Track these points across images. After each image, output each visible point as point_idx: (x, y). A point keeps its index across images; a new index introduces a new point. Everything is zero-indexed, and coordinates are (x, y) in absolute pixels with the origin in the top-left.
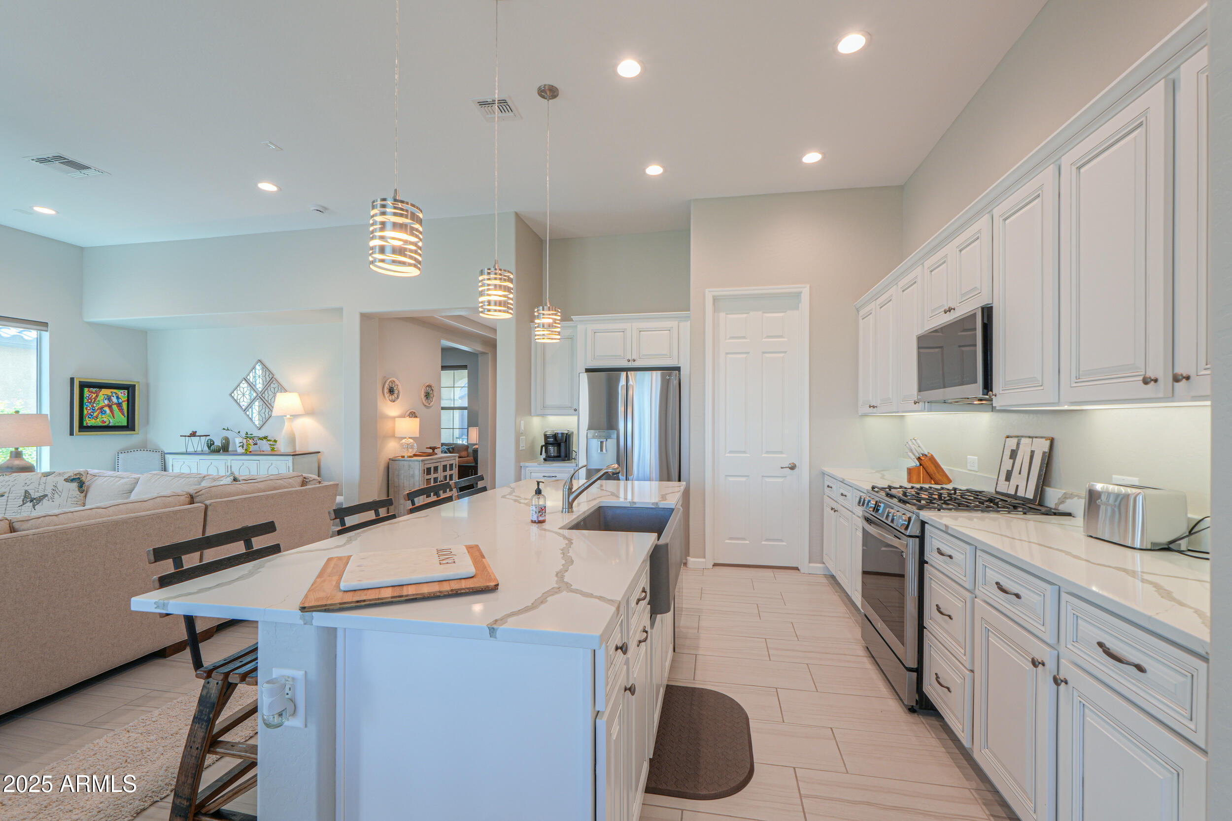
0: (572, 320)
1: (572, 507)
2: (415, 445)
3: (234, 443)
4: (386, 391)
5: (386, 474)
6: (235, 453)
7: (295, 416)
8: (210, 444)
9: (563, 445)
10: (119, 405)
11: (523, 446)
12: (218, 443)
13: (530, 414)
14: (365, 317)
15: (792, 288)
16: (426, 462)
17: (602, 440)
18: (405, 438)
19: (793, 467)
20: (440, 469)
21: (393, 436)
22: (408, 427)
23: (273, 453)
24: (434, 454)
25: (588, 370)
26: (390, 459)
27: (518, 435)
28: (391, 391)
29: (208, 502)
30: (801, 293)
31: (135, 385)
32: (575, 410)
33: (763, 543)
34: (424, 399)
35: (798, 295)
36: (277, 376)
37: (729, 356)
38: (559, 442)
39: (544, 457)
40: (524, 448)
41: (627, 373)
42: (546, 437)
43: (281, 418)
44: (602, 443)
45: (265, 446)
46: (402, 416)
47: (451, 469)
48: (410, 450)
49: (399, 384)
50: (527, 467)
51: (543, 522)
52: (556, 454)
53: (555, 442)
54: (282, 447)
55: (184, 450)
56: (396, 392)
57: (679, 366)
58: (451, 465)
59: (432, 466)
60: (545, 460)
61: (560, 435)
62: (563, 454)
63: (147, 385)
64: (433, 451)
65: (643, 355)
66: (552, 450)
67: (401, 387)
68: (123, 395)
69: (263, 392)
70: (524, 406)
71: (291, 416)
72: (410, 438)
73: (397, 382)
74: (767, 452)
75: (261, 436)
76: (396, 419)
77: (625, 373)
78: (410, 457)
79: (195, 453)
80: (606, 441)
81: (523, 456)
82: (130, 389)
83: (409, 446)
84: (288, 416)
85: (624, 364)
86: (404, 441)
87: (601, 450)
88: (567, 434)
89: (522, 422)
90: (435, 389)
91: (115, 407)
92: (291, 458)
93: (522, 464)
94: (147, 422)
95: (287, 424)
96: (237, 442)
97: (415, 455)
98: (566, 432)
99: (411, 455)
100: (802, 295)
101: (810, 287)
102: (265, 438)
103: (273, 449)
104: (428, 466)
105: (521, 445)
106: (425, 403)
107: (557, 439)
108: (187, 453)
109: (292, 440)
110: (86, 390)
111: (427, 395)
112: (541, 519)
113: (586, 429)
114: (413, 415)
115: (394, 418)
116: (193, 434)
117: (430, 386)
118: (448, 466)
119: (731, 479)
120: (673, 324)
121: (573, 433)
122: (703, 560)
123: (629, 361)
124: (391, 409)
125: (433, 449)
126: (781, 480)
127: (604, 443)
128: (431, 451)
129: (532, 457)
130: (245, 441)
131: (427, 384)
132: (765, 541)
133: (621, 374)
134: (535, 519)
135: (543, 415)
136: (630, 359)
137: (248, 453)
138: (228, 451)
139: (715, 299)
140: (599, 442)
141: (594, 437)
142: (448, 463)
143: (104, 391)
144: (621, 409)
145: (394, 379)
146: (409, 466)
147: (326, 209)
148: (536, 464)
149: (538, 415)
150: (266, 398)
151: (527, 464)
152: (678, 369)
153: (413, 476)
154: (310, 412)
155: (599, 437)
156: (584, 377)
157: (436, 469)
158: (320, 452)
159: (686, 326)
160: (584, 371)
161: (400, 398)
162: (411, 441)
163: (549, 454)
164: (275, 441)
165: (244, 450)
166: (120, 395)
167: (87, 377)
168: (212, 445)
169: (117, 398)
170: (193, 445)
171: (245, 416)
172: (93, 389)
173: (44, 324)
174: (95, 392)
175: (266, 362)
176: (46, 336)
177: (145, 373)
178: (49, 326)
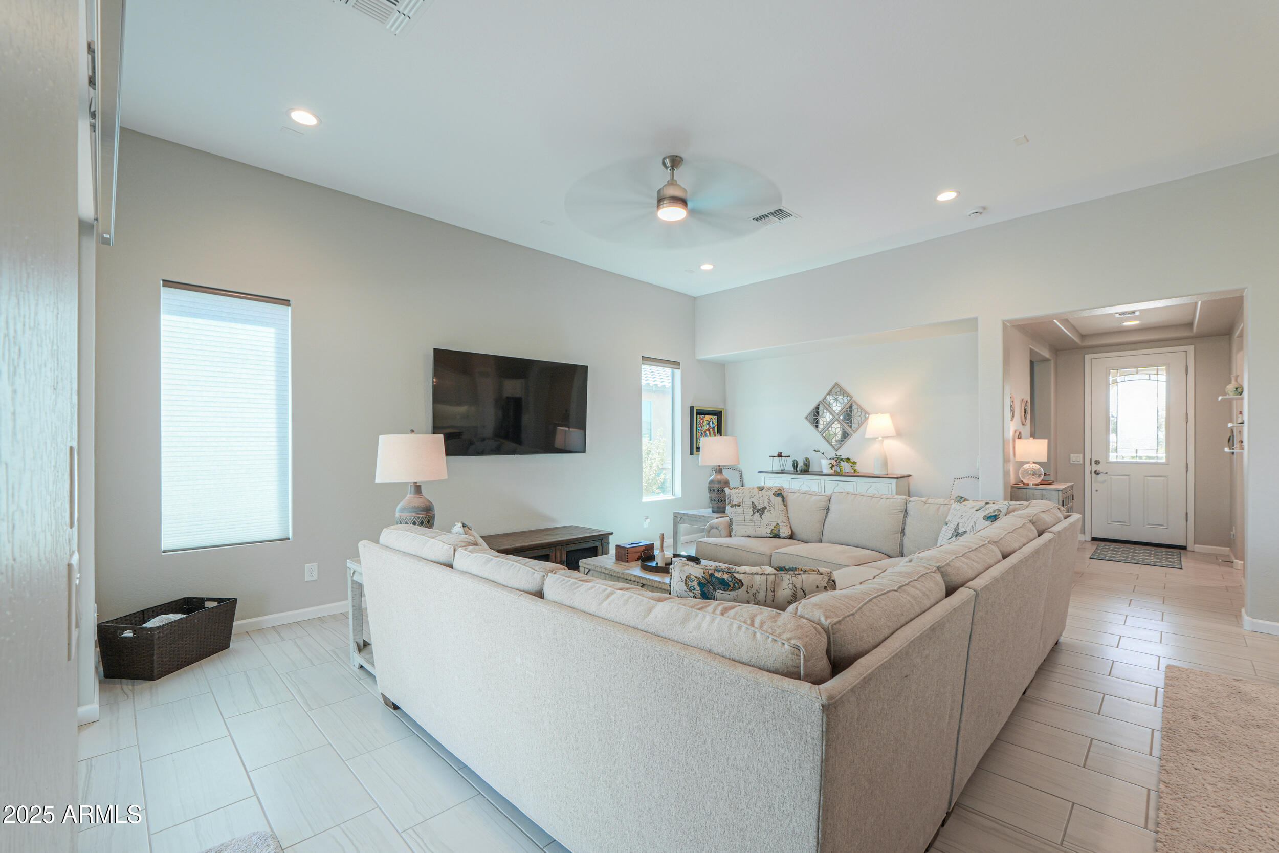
3: (817, 464)
6: (821, 473)
7: (885, 438)
8: (795, 466)
10: (713, 428)
12: (801, 464)
14: (1009, 325)
16: (1062, 492)
18: (1028, 462)
21: (1012, 460)
22: (1035, 451)
23: (856, 475)
26: (1012, 486)
31: (721, 411)
34: (1023, 416)
36: (858, 399)
43: (872, 440)
45: (846, 467)
46: (1015, 437)
49: (1014, 400)
54: (866, 467)
55: (770, 470)
56: (1013, 409)
63: (726, 410)
67: (1014, 405)
68: (715, 418)
69: (842, 414)
71: (883, 437)
72: (1034, 462)
75: (843, 457)
78: (1037, 485)
79: (781, 473)
82: (718, 414)
84: (880, 438)
86: (1028, 465)
90: (1028, 404)
91: (711, 430)
92: (893, 481)
96: (823, 463)
102: (850, 460)
106: (1023, 420)
108: (773, 472)
109: (885, 462)
110: (698, 416)
111: (1025, 412)
115: (1013, 440)
116: (779, 455)
117: (1026, 402)
130: (830, 462)
137: (837, 474)
138: (811, 472)
143: (707, 417)
145: (1012, 395)
147: (984, 208)
154: (899, 434)
158: (911, 476)
161: (1014, 417)
162: (1038, 466)
164: (855, 463)
165: (826, 470)
166: (714, 420)
167: (699, 406)
168: (797, 465)
169: (713, 423)
170: (777, 464)
171: (821, 437)
172: (702, 416)
173: (677, 364)
174: (703, 419)
175: (844, 385)
176: (678, 373)
177: (724, 401)
178: (679, 365)
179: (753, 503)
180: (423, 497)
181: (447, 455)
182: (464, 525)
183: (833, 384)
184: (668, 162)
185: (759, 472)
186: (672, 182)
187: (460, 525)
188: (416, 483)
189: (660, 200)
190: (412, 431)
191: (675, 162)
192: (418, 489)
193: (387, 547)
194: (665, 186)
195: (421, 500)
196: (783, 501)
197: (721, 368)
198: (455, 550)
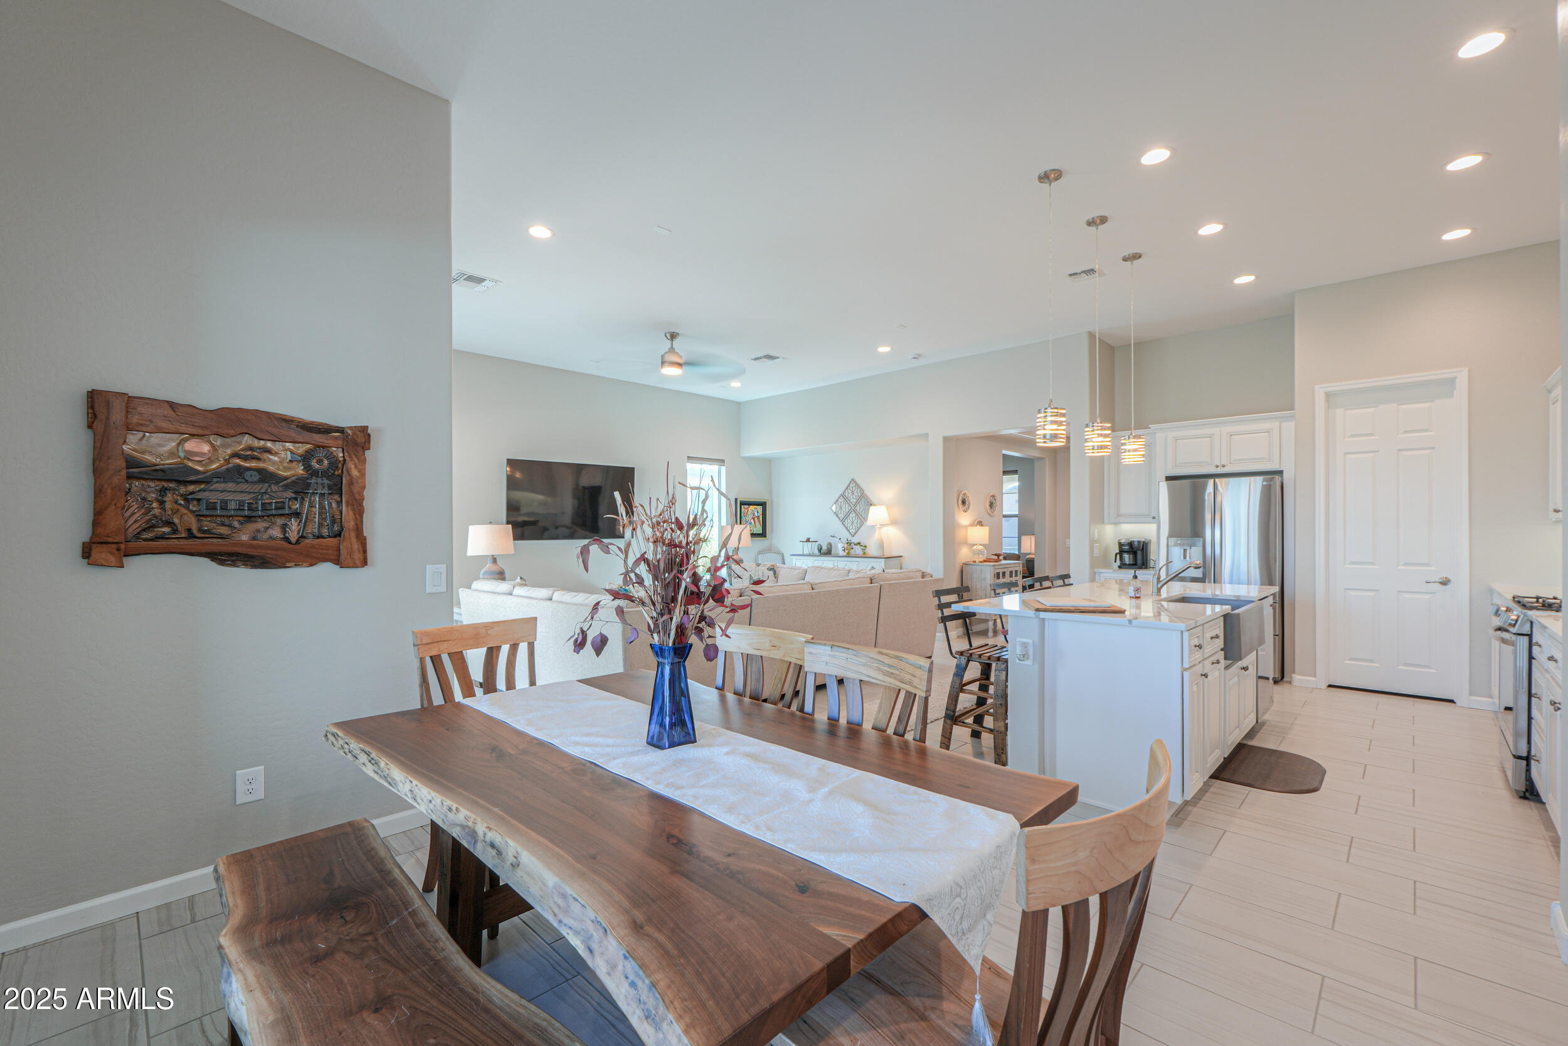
0: (1150, 428)
1: (1160, 592)
2: (985, 551)
3: (837, 547)
4: (960, 502)
5: (960, 577)
6: (837, 555)
7: (883, 525)
8: (820, 550)
9: (1139, 554)
10: (758, 517)
11: (1096, 552)
12: (825, 548)
13: (1103, 522)
14: (946, 440)
15: (1446, 374)
16: (996, 567)
17: (1185, 548)
18: (976, 545)
19: (1445, 582)
20: (1007, 574)
21: (966, 543)
22: (979, 535)
23: (865, 556)
24: (998, 560)
25: (1168, 478)
26: (963, 563)
27: (1092, 542)
28: (964, 502)
29: (881, 583)
30: (1455, 378)
31: (767, 502)
32: (1154, 518)
33: (1401, 667)
34: (988, 507)
35: (1452, 381)
36: (866, 492)
37: (1348, 456)
38: (1135, 550)
39: (1119, 565)
40: (1097, 555)
41: (1214, 481)
42: (1121, 545)
43: (873, 527)
44: (1185, 550)
45: (858, 550)
46: (972, 525)
47: (1016, 576)
48: (981, 556)
49: (970, 496)
50: (1102, 573)
51: (1139, 598)
52: (1132, 562)
53: (1130, 550)
54: (872, 550)
55: (801, 553)
56: (967, 503)
57: (1281, 469)
58: (1016, 572)
59: (1001, 571)
60: (1120, 567)
61: (1136, 543)
62: (1139, 562)
63: (772, 501)
64: (998, 558)
65: (1235, 460)
66: (1127, 558)
67: (971, 499)
68: (760, 508)
69: (855, 505)
70: (1098, 515)
71: (880, 525)
72: (980, 545)
73: (968, 494)
74: (1406, 563)
75: (856, 542)
76: (969, 528)
77: (1213, 480)
78: (981, 562)
79: (809, 555)
80: (1190, 548)
81: (1097, 562)
82: (763, 505)
83: (980, 552)
84: (878, 526)
85: (1213, 470)
86: (975, 547)
87: (1185, 557)
88: (1144, 542)
89: (1096, 530)
90: (998, 498)
91: (756, 519)
92: (884, 560)
93: (1096, 570)
94: (772, 531)
95: (877, 532)
96: (839, 547)
97: (985, 561)
98: (1143, 540)
99: (982, 560)
100: (1457, 380)
101: (1469, 371)
102: (859, 543)
103: (864, 553)
104: (998, 571)
105: (1095, 552)
106: (989, 511)
107: (1133, 546)
108: (803, 555)
109: (881, 546)
110: (743, 506)
111: (991, 505)
112: (1137, 595)
113: (1167, 535)
114: (980, 523)
115: (966, 527)
116: (808, 540)
117: (993, 496)
118: (1014, 572)
119: (1352, 593)
120: (1274, 425)
121: (1150, 541)
122: (1314, 679)
123: (1217, 467)
124: (964, 519)
125: (998, 555)
126: (1427, 597)
127: (1188, 551)
128: (996, 557)
129: (1106, 565)
130: (846, 546)
131: (991, 494)
132: (1403, 665)
133: (1208, 481)
134: (1133, 595)
135: (1116, 524)
136: (1219, 464)
137: (848, 556)
138: (831, 554)
139: (1328, 395)
140: (1182, 550)
141: (1176, 545)
142: (1013, 569)
143: (752, 507)
144: (1208, 517)
145: (966, 492)
146: (981, 570)
147: (920, 355)
148: (1111, 571)
149: (1111, 523)
150: (858, 510)
151: (1102, 570)
152: (1280, 473)
153: (985, 579)
154: (894, 522)
155: (1181, 545)
156: (1164, 488)
157: (1004, 573)
158: (901, 556)
159: (1289, 427)
160: (1165, 480)
161: (970, 509)
162: (982, 547)
163: (1124, 562)
164: (865, 546)
165: (841, 553)
166: (759, 510)
167: (741, 498)
168: (821, 549)
169: (758, 512)
170: (808, 548)
171: (842, 526)
172: (746, 506)
173: (723, 461)
174: (747, 509)
175: (858, 480)
176: (723, 469)
177: (771, 493)
178: (724, 462)
179: (750, 575)
180: (497, 565)
181: (515, 539)
182: (521, 578)
183: (850, 480)
184: (668, 335)
185: (791, 555)
186: (672, 350)
187: (519, 578)
188: (493, 556)
189: (663, 363)
190: (491, 523)
191: (673, 336)
192: (494, 560)
193: (476, 590)
194: (666, 353)
195: (497, 567)
196: (775, 574)
197: (767, 465)
198: (514, 588)
